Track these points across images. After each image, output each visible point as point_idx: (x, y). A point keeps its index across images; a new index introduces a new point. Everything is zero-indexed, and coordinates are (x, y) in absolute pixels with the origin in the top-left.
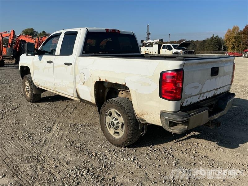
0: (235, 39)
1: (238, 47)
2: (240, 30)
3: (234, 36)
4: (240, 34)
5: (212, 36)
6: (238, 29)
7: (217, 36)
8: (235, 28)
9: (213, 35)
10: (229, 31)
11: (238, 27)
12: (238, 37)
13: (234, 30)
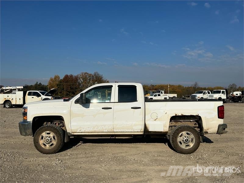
0: (57, 86)
1: (61, 93)
2: (60, 79)
3: (56, 84)
4: (61, 82)
5: (35, 83)
6: (59, 78)
7: (40, 84)
8: (57, 77)
9: (37, 82)
10: (51, 80)
11: (58, 76)
12: (60, 85)
13: (55, 78)
